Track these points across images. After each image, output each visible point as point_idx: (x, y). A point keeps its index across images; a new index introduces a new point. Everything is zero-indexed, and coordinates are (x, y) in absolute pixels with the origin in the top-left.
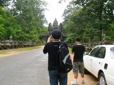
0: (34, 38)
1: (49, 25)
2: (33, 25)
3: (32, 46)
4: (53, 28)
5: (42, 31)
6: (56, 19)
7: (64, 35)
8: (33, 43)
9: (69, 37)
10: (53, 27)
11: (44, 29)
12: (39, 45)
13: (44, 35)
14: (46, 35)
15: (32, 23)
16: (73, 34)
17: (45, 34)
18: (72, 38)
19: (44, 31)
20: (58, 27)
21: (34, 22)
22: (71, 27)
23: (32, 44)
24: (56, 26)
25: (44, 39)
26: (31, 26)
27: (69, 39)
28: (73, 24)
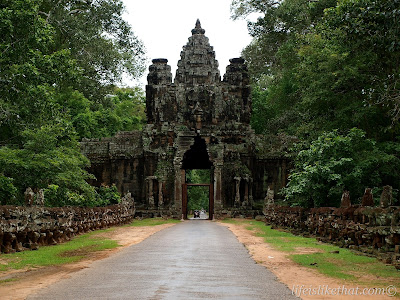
0: (61, 177)
1: (153, 78)
2: (40, 83)
3: (51, 237)
4: (180, 97)
5: (101, 123)
6: (198, 31)
7: (260, 146)
8: (54, 216)
9: (315, 157)
10: (181, 87)
11: (107, 104)
12: (94, 227)
13: (114, 148)
14: (130, 149)
15: (38, 65)
16: (340, 139)
17: (122, 141)
18: (337, 169)
19: (110, 123)
20: (217, 89)
21: (49, 59)
22: (323, 86)
23: (49, 223)
24: (201, 79)
25: (120, 176)
26: (31, 88)
27: (314, 178)
28: (338, 65)
